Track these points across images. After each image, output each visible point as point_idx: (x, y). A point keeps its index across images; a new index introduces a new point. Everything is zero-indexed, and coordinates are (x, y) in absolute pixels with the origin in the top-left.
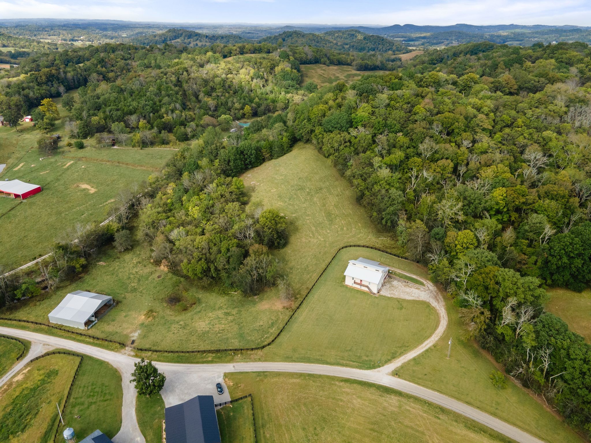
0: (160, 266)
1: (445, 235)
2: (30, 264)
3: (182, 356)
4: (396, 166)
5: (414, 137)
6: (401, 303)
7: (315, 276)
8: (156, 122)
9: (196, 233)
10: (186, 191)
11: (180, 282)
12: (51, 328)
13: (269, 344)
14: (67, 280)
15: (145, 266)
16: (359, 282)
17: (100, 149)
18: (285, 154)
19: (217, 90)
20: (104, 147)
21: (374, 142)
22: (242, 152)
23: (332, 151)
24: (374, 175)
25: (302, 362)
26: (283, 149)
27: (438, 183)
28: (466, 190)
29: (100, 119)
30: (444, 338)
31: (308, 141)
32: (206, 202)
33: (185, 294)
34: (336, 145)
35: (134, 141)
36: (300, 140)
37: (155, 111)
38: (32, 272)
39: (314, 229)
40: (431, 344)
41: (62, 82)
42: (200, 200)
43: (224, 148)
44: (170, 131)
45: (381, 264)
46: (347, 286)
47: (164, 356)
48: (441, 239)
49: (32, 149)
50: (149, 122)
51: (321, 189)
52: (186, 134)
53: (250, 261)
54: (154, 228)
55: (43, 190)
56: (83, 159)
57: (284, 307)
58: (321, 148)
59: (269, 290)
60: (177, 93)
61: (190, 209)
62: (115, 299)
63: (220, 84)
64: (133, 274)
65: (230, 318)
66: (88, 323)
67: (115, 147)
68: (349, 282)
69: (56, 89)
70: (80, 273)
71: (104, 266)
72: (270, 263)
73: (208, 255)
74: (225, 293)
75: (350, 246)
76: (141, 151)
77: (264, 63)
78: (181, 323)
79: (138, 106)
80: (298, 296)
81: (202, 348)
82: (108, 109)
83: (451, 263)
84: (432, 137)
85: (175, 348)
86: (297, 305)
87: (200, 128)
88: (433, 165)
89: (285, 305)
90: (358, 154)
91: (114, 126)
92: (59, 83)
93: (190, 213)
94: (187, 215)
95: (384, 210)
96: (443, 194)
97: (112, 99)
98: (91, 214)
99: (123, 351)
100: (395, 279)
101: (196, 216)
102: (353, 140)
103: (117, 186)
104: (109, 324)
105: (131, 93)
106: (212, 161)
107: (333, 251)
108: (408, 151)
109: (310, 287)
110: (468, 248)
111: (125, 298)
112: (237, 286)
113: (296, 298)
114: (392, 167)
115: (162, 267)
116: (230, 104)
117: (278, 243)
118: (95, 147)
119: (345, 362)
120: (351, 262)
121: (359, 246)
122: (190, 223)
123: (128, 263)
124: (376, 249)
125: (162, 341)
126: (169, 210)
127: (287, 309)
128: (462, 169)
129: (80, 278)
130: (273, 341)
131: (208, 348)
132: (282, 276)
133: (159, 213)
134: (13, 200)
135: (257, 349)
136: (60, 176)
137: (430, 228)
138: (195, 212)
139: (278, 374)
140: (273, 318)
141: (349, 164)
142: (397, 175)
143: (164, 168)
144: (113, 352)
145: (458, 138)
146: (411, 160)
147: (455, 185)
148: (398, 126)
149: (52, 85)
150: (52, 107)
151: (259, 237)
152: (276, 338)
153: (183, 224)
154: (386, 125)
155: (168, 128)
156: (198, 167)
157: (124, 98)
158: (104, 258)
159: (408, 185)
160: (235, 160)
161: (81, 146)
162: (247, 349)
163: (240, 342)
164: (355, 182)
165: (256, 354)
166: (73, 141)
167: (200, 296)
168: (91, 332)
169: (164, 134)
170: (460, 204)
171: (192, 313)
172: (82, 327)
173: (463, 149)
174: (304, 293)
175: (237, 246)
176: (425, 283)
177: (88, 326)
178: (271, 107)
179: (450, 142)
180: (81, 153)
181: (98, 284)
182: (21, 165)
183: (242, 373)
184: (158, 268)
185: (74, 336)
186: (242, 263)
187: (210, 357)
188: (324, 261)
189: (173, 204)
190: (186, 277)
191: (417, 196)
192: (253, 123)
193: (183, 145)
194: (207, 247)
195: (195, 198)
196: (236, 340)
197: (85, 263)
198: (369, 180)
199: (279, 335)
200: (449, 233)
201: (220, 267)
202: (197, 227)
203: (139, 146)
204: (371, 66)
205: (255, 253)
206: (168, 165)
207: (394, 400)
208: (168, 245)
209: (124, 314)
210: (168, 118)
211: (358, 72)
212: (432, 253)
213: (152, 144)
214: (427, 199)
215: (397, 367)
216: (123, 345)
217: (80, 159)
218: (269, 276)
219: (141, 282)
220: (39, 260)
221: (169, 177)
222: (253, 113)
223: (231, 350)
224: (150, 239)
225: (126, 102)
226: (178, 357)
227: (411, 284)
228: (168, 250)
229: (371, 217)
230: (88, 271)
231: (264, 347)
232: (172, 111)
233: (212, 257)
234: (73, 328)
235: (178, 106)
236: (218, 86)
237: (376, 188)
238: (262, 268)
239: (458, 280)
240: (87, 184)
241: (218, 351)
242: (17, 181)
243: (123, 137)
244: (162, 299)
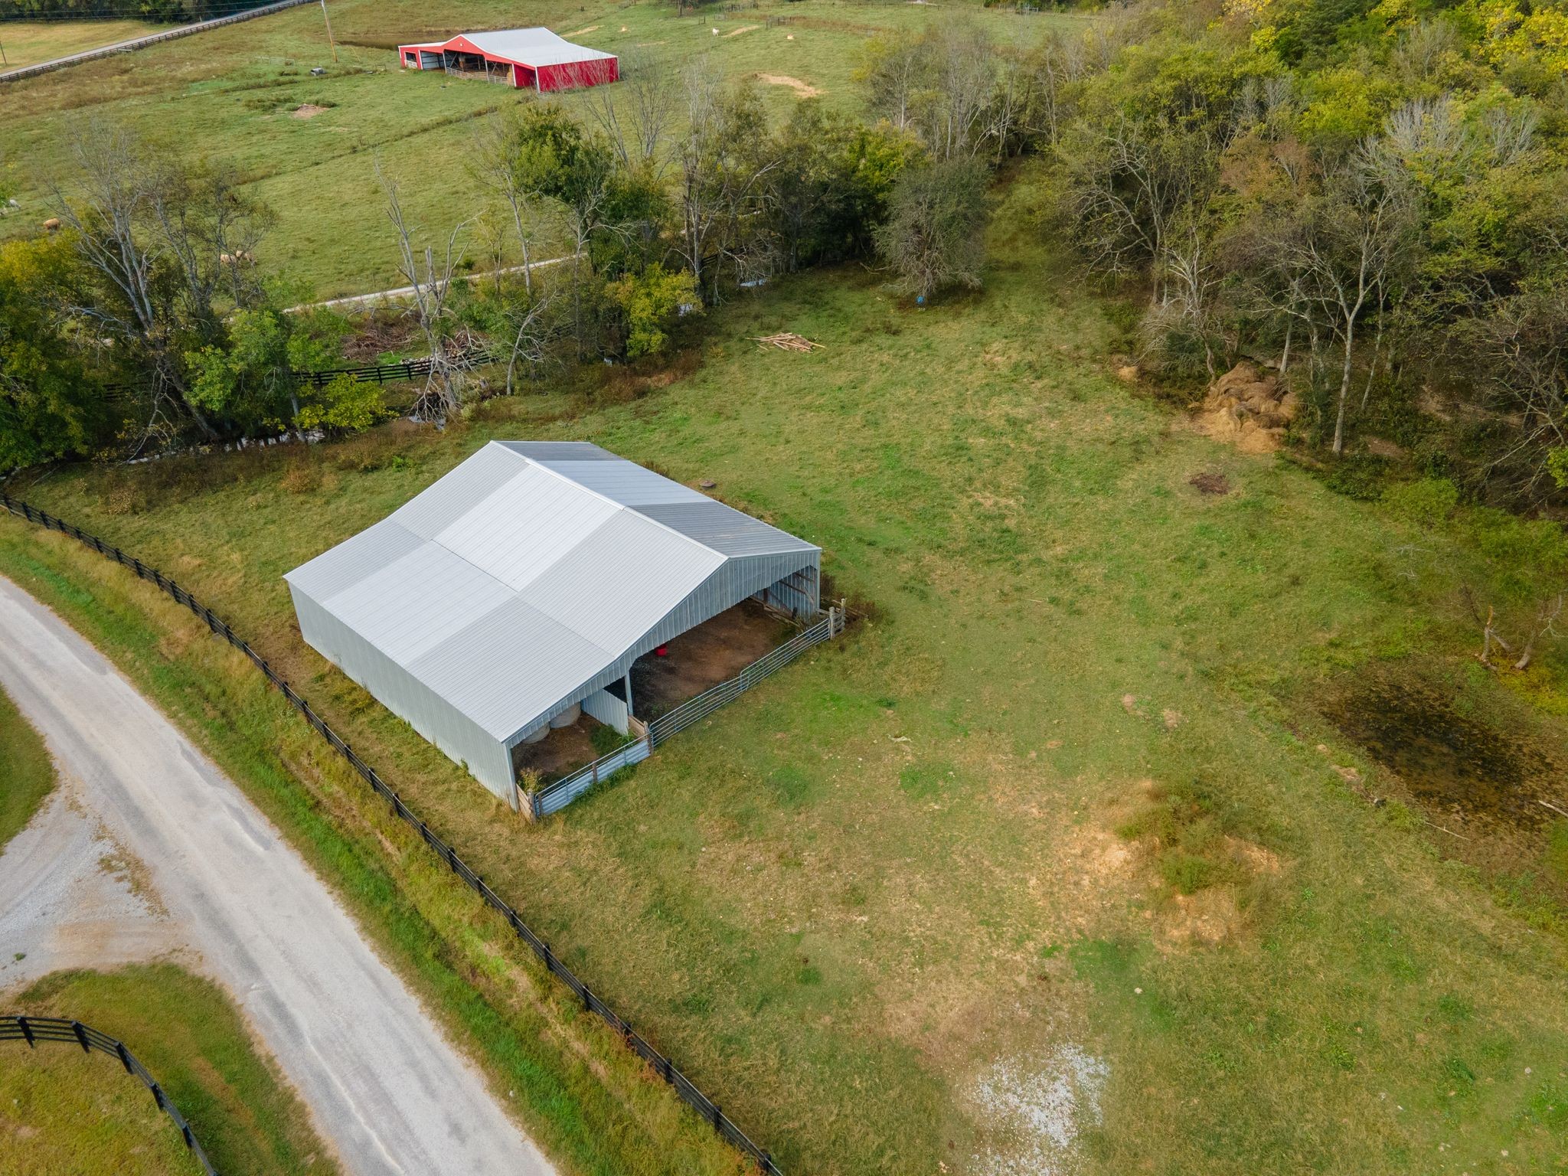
0: (1195, 413)
14: (565, 385)
15: (1076, 397)
56: (795, 22)
62: (843, 581)
64: (987, 431)
70: (649, 363)
71: (798, 360)
104: (740, 825)
111: (917, 588)
115: (1220, 423)
123: (951, 362)
129: (642, 392)
134: (505, 89)
136: (699, 53)
158: (806, 321)
172: (495, 776)
177: (549, 781)
180: (790, 11)
181: (734, 450)
184: (1180, 423)
197: (689, 304)
209: (907, 751)
217: (783, 22)
219: (1054, 496)
230: (702, 365)
240: (793, 77)
244: (1284, 691)
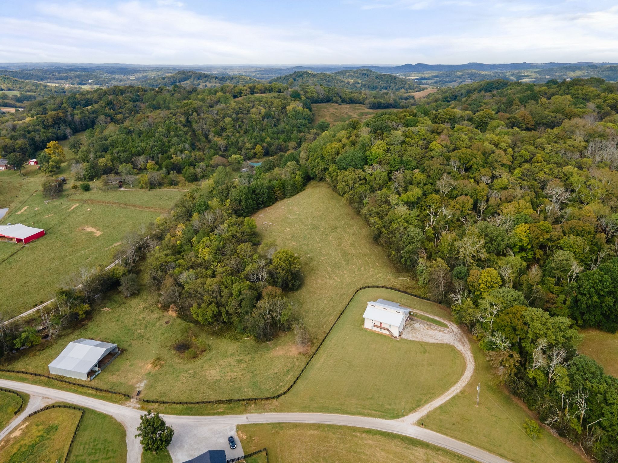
0: (168, 311)
1: (468, 274)
2: (30, 312)
3: (192, 408)
4: (413, 203)
5: (431, 174)
6: (424, 347)
7: (332, 319)
8: (164, 163)
9: (206, 276)
10: (196, 232)
11: (190, 328)
12: (51, 380)
13: (284, 393)
14: (69, 327)
15: (152, 312)
16: (379, 325)
17: (106, 191)
18: (298, 193)
19: (228, 130)
20: (111, 189)
21: (390, 179)
22: (254, 192)
23: (347, 189)
24: (391, 213)
25: (320, 412)
26: (296, 188)
27: (458, 220)
28: (487, 227)
29: (107, 161)
30: (471, 384)
31: (322, 179)
32: (217, 243)
33: (194, 341)
34: (351, 183)
35: (142, 182)
36: (313, 179)
37: (164, 151)
38: (33, 320)
39: (329, 269)
40: (458, 391)
41: (70, 125)
42: (211, 241)
43: (235, 187)
44: (179, 171)
45: (402, 305)
46: (366, 329)
47: (172, 408)
48: (464, 277)
49: (36, 193)
50: (157, 163)
51: (336, 228)
52: (196, 175)
53: (264, 304)
54: (162, 271)
55: (46, 234)
56: (89, 202)
57: (300, 353)
58: (335, 186)
59: (283, 334)
60: (186, 133)
61: (200, 251)
62: (121, 347)
63: (231, 124)
64: (140, 320)
65: (243, 365)
66: (91, 373)
67: (122, 189)
68: (368, 325)
69: (62, 132)
70: (83, 320)
71: (109, 312)
72: (285, 306)
73: (219, 298)
74: (237, 339)
75: (369, 287)
76: (149, 192)
77: (275, 102)
78: (190, 372)
79: (146, 147)
80: (315, 341)
81: (213, 398)
82: (115, 151)
83: (476, 303)
84: (449, 173)
85: (183, 399)
86: (314, 351)
87: (210, 169)
88: (452, 202)
89: (301, 350)
90: (373, 191)
91: (121, 168)
92: (66, 125)
93: (201, 255)
94: (197, 257)
95: (403, 249)
96: (464, 231)
97: (120, 140)
98: (96, 258)
99: (128, 403)
100: (417, 321)
101: (206, 258)
102: (368, 177)
103: (124, 229)
104: (113, 375)
105: (140, 134)
106: (223, 201)
107: (351, 293)
108: (426, 188)
109: (327, 331)
110: (492, 287)
111: (130, 346)
112: (250, 331)
113: (313, 343)
114: (410, 205)
115: (170, 312)
116: (240, 144)
117: (293, 285)
118: (101, 189)
119: (366, 411)
120: (370, 304)
121: (377, 287)
122: (200, 265)
123: (134, 308)
124: (395, 289)
125: (170, 391)
126: (178, 251)
127: (304, 355)
128: (482, 206)
129: (83, 325)
130: (289, 389)
131: (220, 398)
132: (298, 320)
133: (167, 255)
134: (15, 244)
135: (272, 398)
136: (64, 219)
137: (452, 267)
138: (205, 253)
139: (295, 426)
140: (289, 365)
141: (365, 202)
142: (415, 212)
143: (172, 209)
144: (117, 405)
145: (477, 174)
146: (429, 197)
147: (475, 222)
148: (414, 163)
149: (59, 127)
150: (58, 149)
151: (273, 279)
152: (291, 386)
153: (193, 266)
154: (402, 162)
155: (178, 168)
156: (208, 207)
157: (132, 139)
158: (109, 304)
159: (427, 223)
160: (247, 200)
161: (87, 189)
162: (261, 399)
163: (253, 391)
164: (372, 220)
165: (271, 404)
166: (79, 184)
167: (211, 343)
168: (94, 383)
169: (173, 175)
170: (482, 242)
171: (202, 361)
172: (85, 378)
173: (482, 185)
174: (321, 338)
175: (250, 289)
176: (448, 324)
177: (91, 377)
178: (283, 146)
179: (469, 178)
180: (86, 196)
181: (102, 332)
182: (24, 209)
183: (256, 425)
184: (166, 313)
185: (75, 388)
186: (254, 307)
187: (222, 408)
188: (341, 303)
189: (182, 246)
190: (196, 323)
191: (437, 234)
192: (265, 162)
193: (193, 186)
194: (217, 290)
195: (205, 240)
196: (250, 389)
197: (88, 309)
198: (386, 218)
199: (294, 383)
200: (471, 272)
201: (232, 311)
202: (207, 269)
203: (147, 188)
204: (384, 104)
205: (269, 295)
206: (177, 206)
207: (420, 452)
208: (176, 289)
209: (130, 363)
210: (178, 158)
211: (371, 111)
212: (455, 293)
213: (161, 185)
214: (447, 237)
215: (423, 416)
216: (128, 397)
217: (85, 202)
218: (283, 319)
219: (148, 329)
220: (40, 307)
221: (178, 218)
222: (265, 152)
223: (244, 400)
224: (158, 283)
225: (134, 143)
226: (187, 408)
227: (434, 326)
228: (177, 294)
229: (389, 256)
230: (92, 317)
231: (279, 396)
232: (182, 152)
233: (223, 300)
234: (75, 379)
235: (187, 146)
236: (228, 126)
237: (394, 225)
238: (276, 311)
239: (484, 321)
240: (92, 227)
241: (230, 401)
242: (19, 225)
243: (131, 178)
244: (170, 346)
